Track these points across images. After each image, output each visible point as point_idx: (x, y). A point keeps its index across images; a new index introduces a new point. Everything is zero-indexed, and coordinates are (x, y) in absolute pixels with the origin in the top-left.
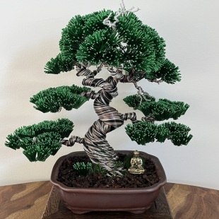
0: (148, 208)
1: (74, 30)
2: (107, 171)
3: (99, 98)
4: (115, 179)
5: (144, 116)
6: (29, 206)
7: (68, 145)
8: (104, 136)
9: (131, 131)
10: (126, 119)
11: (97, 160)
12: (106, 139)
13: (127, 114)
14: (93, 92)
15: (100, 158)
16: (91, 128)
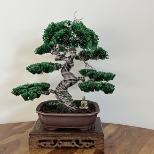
0: (90, 128)
1: (50, 29)
2: (67, 108)
3: (64, 68)
4: (71, 111)
5: (89, 79)
6: (23, 132)
7: (47, 95)
8: (66, 89)
9: (80, 85)
10: (79, 80)
11: (62, 101)
12: (68, 90)
13: (79, 77)
14: (61, 65)
15: (63, 100)
16: (59, 85)
